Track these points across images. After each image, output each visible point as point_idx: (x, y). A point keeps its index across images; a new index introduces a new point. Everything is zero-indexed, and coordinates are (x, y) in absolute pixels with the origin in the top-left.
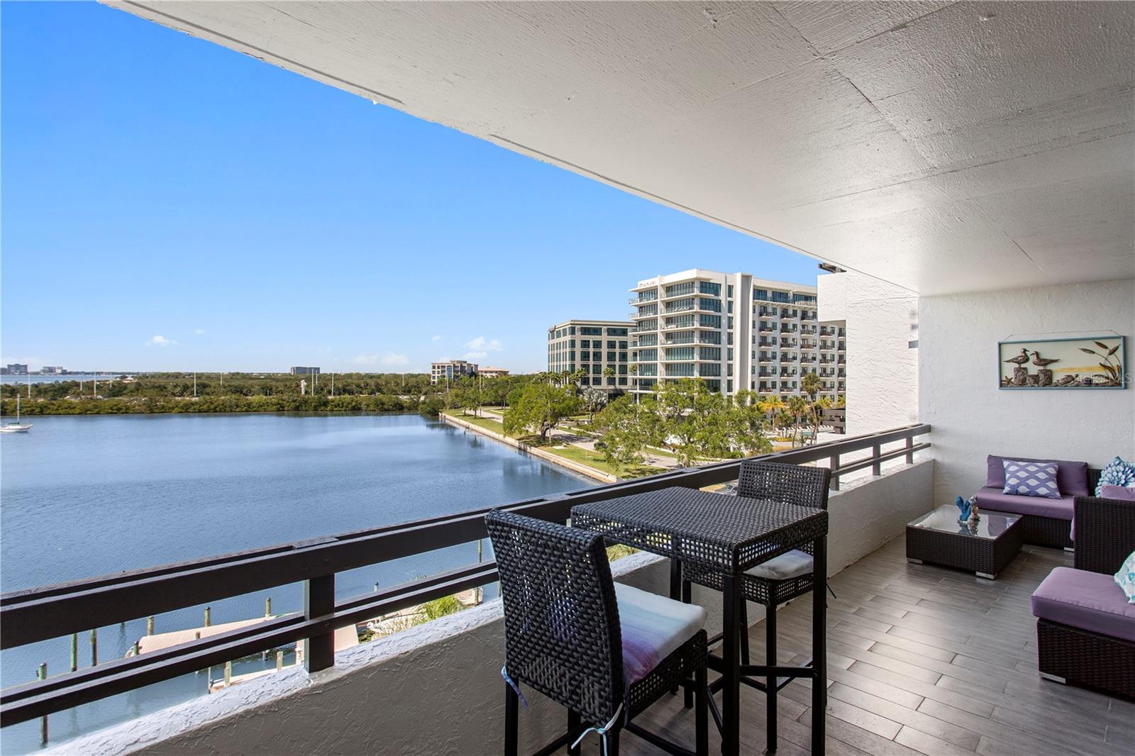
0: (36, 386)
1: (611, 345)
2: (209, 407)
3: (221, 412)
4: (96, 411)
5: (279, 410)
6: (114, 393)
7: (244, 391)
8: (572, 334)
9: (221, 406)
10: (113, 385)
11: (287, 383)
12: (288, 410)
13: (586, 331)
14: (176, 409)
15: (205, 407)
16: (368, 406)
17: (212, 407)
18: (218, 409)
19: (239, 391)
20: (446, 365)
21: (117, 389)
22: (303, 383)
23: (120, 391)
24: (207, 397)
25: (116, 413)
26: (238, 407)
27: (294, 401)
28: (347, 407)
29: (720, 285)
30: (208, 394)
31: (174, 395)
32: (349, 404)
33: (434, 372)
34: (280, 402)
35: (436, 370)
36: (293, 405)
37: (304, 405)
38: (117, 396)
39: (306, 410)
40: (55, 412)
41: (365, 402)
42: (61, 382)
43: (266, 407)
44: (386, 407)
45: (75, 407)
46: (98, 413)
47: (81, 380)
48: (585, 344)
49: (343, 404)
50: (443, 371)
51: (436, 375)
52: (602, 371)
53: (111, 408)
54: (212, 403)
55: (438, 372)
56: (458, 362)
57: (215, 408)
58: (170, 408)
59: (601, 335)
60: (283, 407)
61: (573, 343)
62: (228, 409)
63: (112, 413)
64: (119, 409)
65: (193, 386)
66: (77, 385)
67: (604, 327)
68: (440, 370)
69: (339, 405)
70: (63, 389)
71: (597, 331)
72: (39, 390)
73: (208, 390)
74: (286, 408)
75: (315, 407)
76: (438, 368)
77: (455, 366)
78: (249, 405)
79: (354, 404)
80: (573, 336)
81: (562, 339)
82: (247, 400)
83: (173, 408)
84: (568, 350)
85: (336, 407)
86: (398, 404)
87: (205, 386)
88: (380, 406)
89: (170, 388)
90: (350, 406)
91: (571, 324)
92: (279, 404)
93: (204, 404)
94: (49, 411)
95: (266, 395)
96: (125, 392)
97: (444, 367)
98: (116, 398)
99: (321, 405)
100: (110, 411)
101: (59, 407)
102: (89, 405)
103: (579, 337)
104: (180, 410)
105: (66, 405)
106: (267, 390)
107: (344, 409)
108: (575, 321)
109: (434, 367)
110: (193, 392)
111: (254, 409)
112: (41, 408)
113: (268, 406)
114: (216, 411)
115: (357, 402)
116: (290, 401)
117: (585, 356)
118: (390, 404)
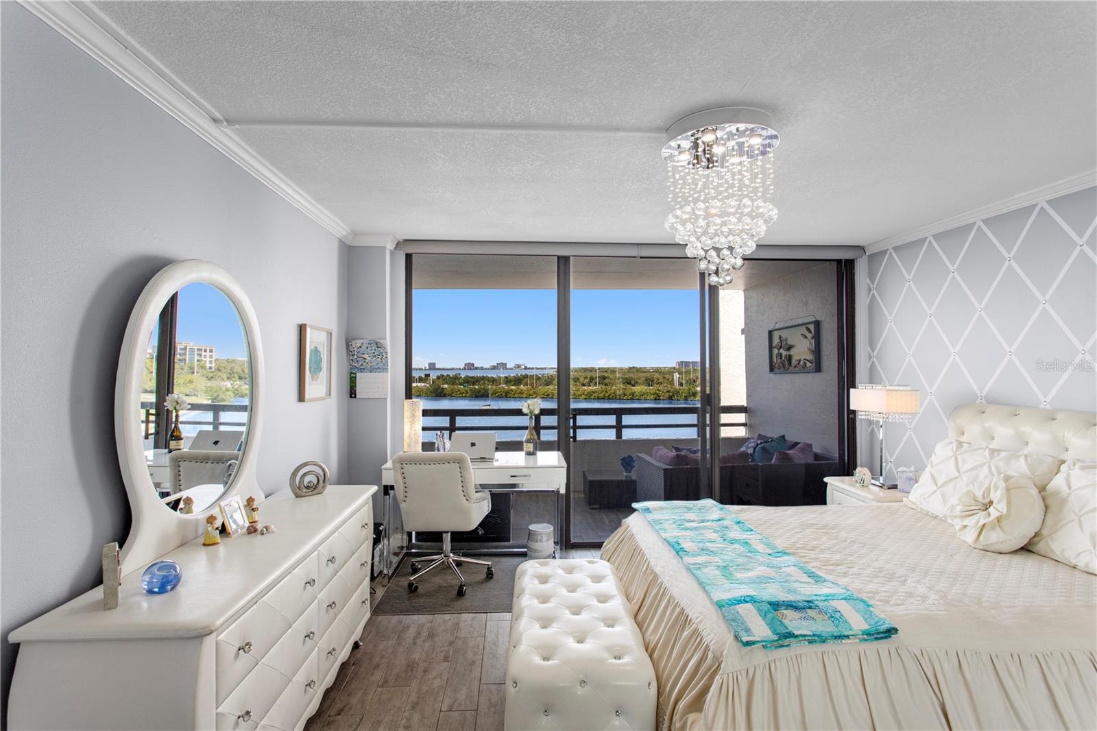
0: (506, 377)
2: (604, 395)
3: (613, 399)
4: (535, 395)
5: (656, 399)
7: (632, 382)
10: (548, 377)
11: (666, 376)
12: (663, 400)
14: (583, 396)
15: (602, 395)
17: (607, 395)
18: (610, 397)
19: (628, 382)
21: (549, 380)
22: (676, 376)
24: (604, 387)
26: (625, 395)
27: (668, 392)
30: (606, 385)
31: (584, 385)
36: (667, 394)
37: (676, 395)
39: (678, 400)
47: (529, 373)
54: (607, 392)
57: (609, 396)
58: (579, 395)
60: (659, 396)
62: (618, 397)
63: (544, 398)
64: (548, 395)
65: (596, 378)
70: (518, 381)
72: (508, 381)
73: (607, 381)
74: (661, 398)
75: (686, 397)
78: (633, 394)
82: (631, 389)
83: (581, 395)
87: (604, 378)
89: (581, 380)
92: (656, 394)
93: (602, 392)
95: (649, 386)
98: (547, 387)
99: (690, 396)
104: (585, 397)
105: (518, 391)
106: (649, 382)
110: (596, 383)
111: (637, 398)
114: (609, 399)
116: (665, 391)
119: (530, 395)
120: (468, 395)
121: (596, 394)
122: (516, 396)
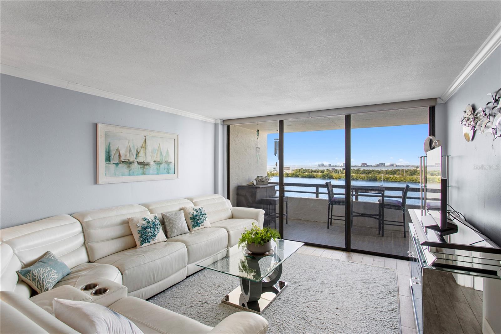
6: (412, 174)
23: (414, 173)
25: (412, 182)
38: (413, 175)
42: (394, 169)
45: (397, 179)
66: (399, 170)
94: (389, 180)
96: (416, 173)
100: (410, 181)
102: (402, 179)
112: (387, 179)
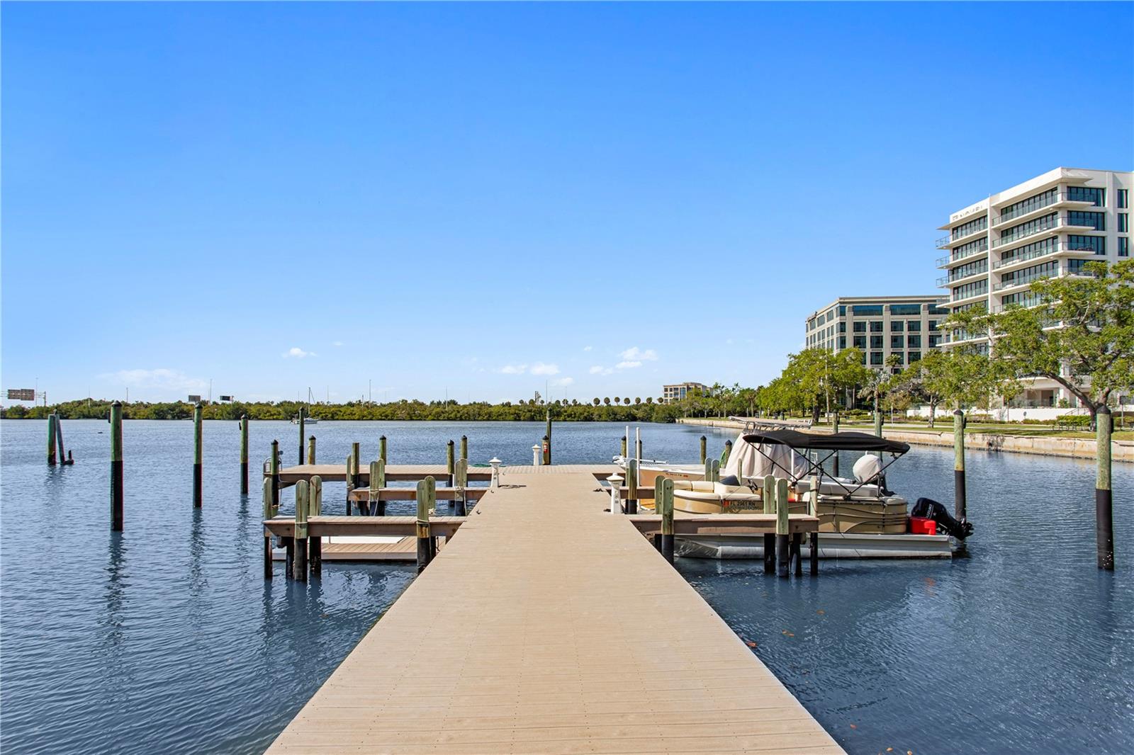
1: (896, 326)
2: (456, 415)
4: (370, 417)
5: (516, 419)
8: (841, 315)
9: (466, 415)
12: (524, 420)
13: (858, 311)
14: (430, 416)
16: (600, 416)
17: (459, 415)
20: (679, 387)
26: (479, 415)
27: (530, 411)
28: (579, 417)
29: (1103, 190)
32: (581, 414)
33: (666, 395)
34: (517, 411)
35: (669, 393)
36: (528, 415)
37: (538, 415)
40: (342, 418)
41: (596, 413)
43: (504, 416)
44: (618, 417)
46: (371, 419)
48: (859, 327)
49: (575, 414)
50: (676, 394)
51: (669, 398)
52: (884, 359)
53: (381, 415)
54: (459, 412)
55: (671, 395)
56: (692, 384)
57: (461, 416)
58: (425, 417)
59: (882, 314)
61: (842, 327)
62: (472, 418)
64: (387, 416)
67: (885, 305)
68: (673, 393)
69: (571, 415)
71: (876, 310)
74: (522, 418)
76: (671, 390)
77: (689, 388)
79: (586, 414)
80: (843, 317)
81: (827, 325)
83: (428, 416)
84: (836, 335)
85: (569, 417)
86: (631, 414)
88: (612, 416)
90: (582, 417)
91: (840, 303)
92: (515, 413)
93: (452, 412)
97: (678, 389)
99: (555, 416)
101: (344, 413)
103: (850, 319)
104: (432, 418)
107: (576, 419)
108: (844, 299)
109: (666, 390)
111: (494, 418)
113: (506, 415)
115: (588, 412)
116: (526, 411)
117: (859, 342)
118: (622, 414)
119: (364, 417)
120: (281, 417)
121: (446, 415)
122: (346, 417)
